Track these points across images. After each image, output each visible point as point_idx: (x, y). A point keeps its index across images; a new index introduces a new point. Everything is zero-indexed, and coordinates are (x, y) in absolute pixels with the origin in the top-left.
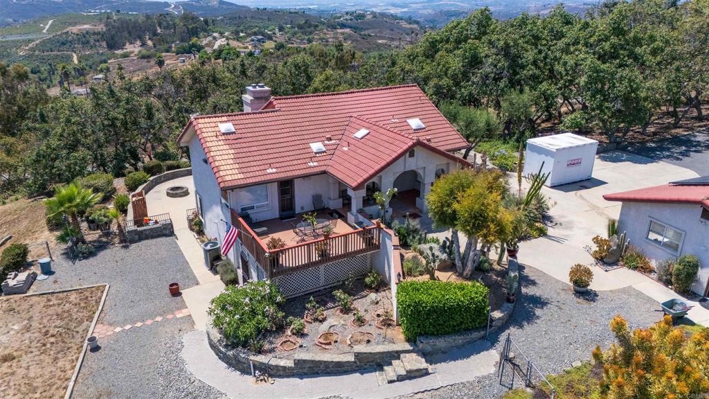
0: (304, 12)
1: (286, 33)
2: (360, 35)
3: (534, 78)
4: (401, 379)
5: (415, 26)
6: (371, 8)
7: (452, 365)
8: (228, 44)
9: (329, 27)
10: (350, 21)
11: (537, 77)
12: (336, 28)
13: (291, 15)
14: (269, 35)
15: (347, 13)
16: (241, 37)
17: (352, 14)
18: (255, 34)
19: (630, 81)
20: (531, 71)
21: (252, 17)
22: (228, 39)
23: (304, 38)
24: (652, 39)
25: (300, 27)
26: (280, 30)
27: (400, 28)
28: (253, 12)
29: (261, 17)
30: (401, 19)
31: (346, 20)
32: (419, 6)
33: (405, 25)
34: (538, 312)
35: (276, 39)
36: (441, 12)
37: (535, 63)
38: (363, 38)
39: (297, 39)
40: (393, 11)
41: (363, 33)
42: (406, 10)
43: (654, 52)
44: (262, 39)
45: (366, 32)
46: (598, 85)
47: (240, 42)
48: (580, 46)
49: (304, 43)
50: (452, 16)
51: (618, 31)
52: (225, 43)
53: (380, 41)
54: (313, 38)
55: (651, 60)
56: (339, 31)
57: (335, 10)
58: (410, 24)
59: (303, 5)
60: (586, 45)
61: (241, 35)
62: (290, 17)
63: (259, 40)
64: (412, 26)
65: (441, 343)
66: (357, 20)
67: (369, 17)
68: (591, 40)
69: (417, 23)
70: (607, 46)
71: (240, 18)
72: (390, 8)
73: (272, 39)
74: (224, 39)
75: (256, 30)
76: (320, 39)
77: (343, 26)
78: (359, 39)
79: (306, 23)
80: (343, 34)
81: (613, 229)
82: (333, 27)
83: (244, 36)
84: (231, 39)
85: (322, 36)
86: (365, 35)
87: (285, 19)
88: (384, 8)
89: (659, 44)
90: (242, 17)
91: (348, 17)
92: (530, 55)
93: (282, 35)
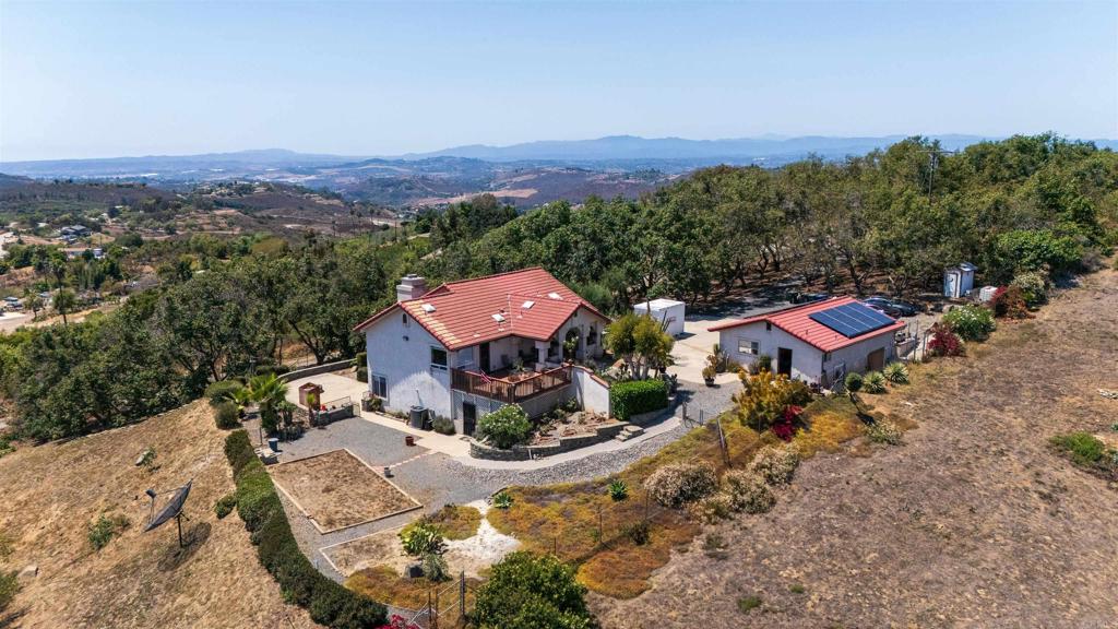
0: (144, 185)
1: (125, 219)
2: (255, 217)
3: (618, 258)
4: (629, 438)
5: (336, 202)
6: (255, 175)
7: (654, 427)
8: (21, 242)
9: (199, 207)
10: (227, 197)
11: (621, 257)
12: (211, 209)
13: (120, 189)
14: (94, 223)
15: (220, 185)
16: (42, 229)
17: (229, 186)
18: (67, 222)
19: (696, 256)
20: (614, 253)
21: (47, 195)
22: (16, 233)
23: (159, 226)
24: (702, 223)
25: (148, 209)
26: (112, 216)
27: (312, 205)
28: (48, 186)
29: (63, 194)
30: (312, 192)
31: (221, 194)
32: (334, 172)
33: (318, 200)
34: (690, 397)
35: (108, 230)
36: (370, 180)
37: (616, 246)
38: (262, 223)
39: (146, 227)
40: (291, 180)
41: (258, 214)
42: (313, 177)
43: (706, 233)
44: (82, 230)
45: (264, 213)
46: (673, 260)
47: (43, 237)
48: (650, 230)
49: (161, 234)
50: (389, 186)
51: (678, 218)
52: (15, 239)
53: (289, 226)
54: (176, 225)
55: (704, 240)
56: (218, 212)
57: (193, 180)
58: (327, 198)
59: (129, 173)
60: (655, 229)
61: (42, 225)
62: (119, 193)
63: (77, 233)
64: (331, 202)
65: (645, 417)
66: (240, 195)
67: (261, 189)
68: (660, 225)
69: (338, 197)
70: (673, 229)
71: (21, 197)
72: (285, 175)
73: (99, 230)
74: (9, 234)
75: (67, 216)
76: (187, 226)
77: (220, 205)
78: (253, 223)
79: (158, 202)
80: (225, 217)
81: (717, 351)
82: (207, 207)
83: (46, 228)
84: (24, 233)
85: (189, 221)
86: (263, 217)
87: (111, 197)
88: (277, 175)
89: (707, 226)
90: (26, 195)
91: (224, 191)
92: (611, 240)
93: (117, 222)
